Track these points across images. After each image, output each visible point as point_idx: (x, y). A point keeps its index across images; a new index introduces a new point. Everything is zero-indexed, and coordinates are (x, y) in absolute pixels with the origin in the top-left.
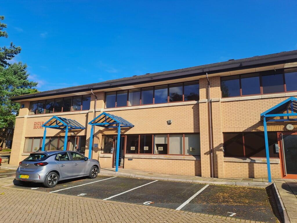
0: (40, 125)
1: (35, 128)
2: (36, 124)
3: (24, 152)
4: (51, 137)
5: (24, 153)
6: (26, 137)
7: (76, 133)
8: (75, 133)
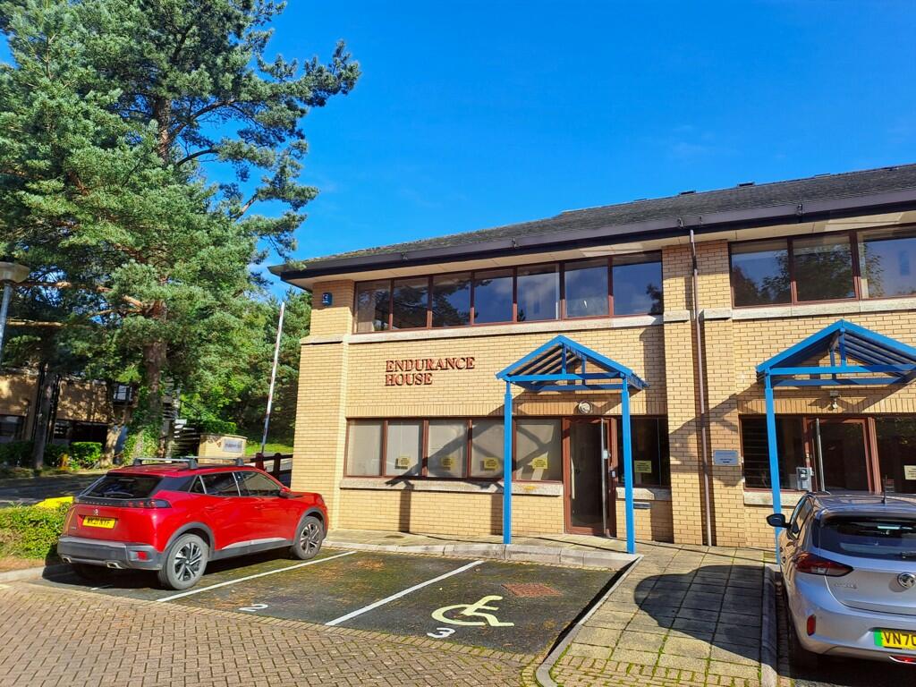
0: (414, 371)
1: (391, 382)
2: (391, 366)
3: (346, 476)
4: (476, 419)
5: (347, 479)
6: (350, 415)
7: (599, 404)
8: (595, 403)
